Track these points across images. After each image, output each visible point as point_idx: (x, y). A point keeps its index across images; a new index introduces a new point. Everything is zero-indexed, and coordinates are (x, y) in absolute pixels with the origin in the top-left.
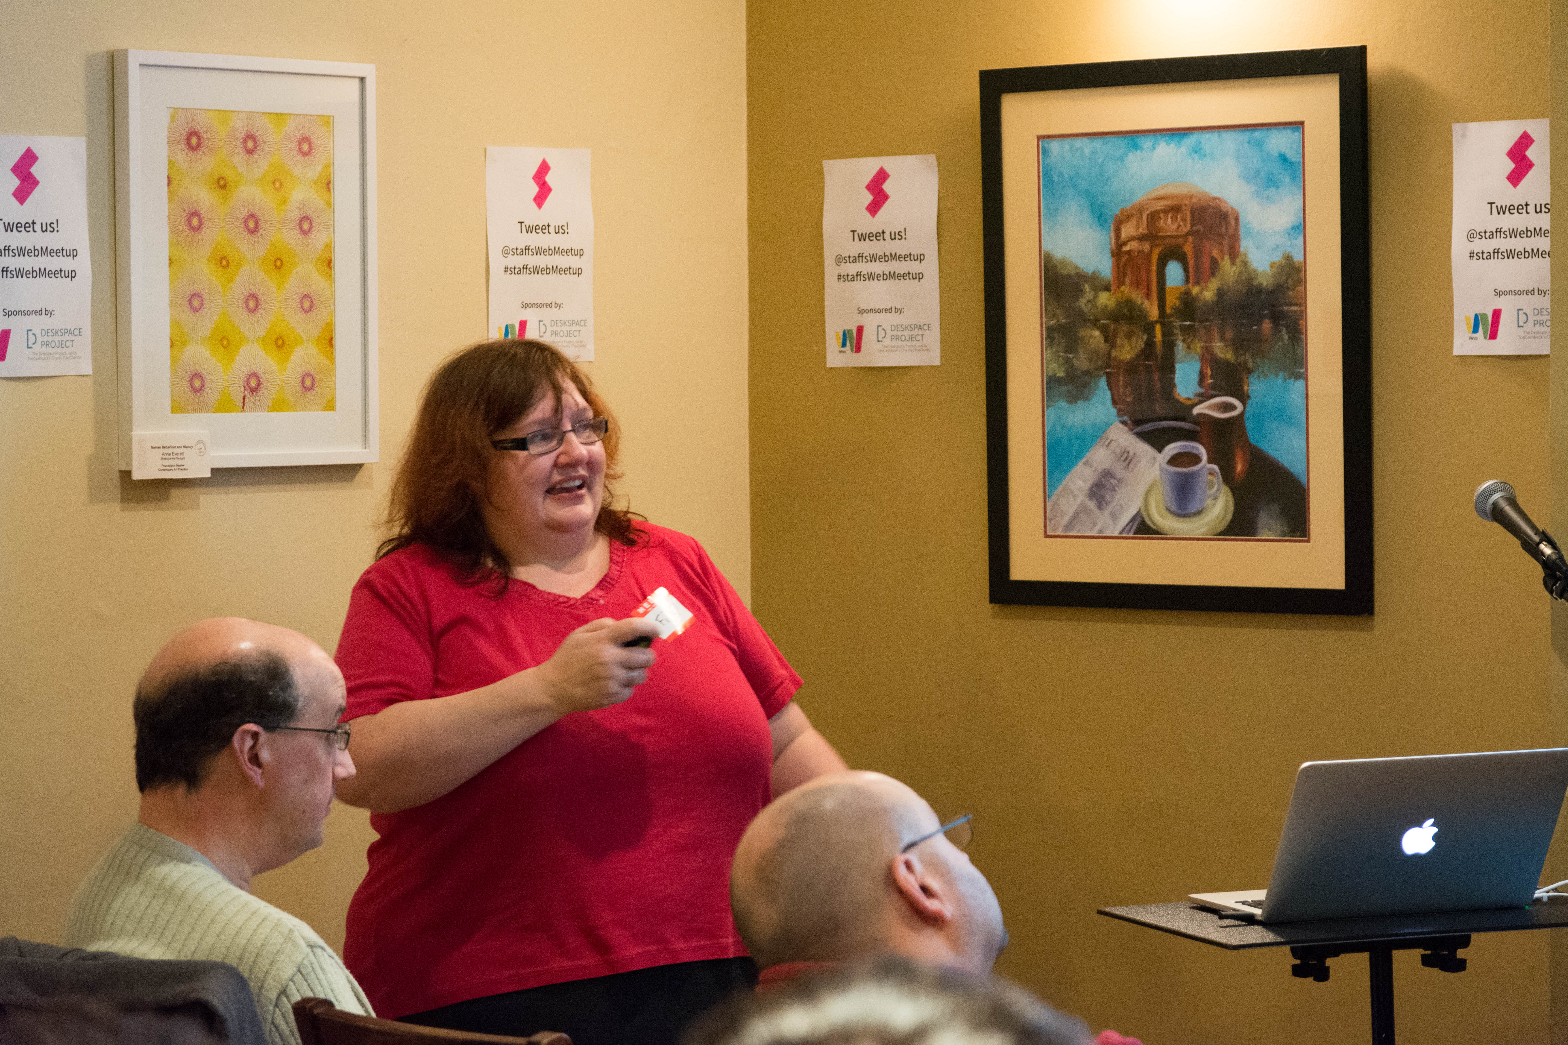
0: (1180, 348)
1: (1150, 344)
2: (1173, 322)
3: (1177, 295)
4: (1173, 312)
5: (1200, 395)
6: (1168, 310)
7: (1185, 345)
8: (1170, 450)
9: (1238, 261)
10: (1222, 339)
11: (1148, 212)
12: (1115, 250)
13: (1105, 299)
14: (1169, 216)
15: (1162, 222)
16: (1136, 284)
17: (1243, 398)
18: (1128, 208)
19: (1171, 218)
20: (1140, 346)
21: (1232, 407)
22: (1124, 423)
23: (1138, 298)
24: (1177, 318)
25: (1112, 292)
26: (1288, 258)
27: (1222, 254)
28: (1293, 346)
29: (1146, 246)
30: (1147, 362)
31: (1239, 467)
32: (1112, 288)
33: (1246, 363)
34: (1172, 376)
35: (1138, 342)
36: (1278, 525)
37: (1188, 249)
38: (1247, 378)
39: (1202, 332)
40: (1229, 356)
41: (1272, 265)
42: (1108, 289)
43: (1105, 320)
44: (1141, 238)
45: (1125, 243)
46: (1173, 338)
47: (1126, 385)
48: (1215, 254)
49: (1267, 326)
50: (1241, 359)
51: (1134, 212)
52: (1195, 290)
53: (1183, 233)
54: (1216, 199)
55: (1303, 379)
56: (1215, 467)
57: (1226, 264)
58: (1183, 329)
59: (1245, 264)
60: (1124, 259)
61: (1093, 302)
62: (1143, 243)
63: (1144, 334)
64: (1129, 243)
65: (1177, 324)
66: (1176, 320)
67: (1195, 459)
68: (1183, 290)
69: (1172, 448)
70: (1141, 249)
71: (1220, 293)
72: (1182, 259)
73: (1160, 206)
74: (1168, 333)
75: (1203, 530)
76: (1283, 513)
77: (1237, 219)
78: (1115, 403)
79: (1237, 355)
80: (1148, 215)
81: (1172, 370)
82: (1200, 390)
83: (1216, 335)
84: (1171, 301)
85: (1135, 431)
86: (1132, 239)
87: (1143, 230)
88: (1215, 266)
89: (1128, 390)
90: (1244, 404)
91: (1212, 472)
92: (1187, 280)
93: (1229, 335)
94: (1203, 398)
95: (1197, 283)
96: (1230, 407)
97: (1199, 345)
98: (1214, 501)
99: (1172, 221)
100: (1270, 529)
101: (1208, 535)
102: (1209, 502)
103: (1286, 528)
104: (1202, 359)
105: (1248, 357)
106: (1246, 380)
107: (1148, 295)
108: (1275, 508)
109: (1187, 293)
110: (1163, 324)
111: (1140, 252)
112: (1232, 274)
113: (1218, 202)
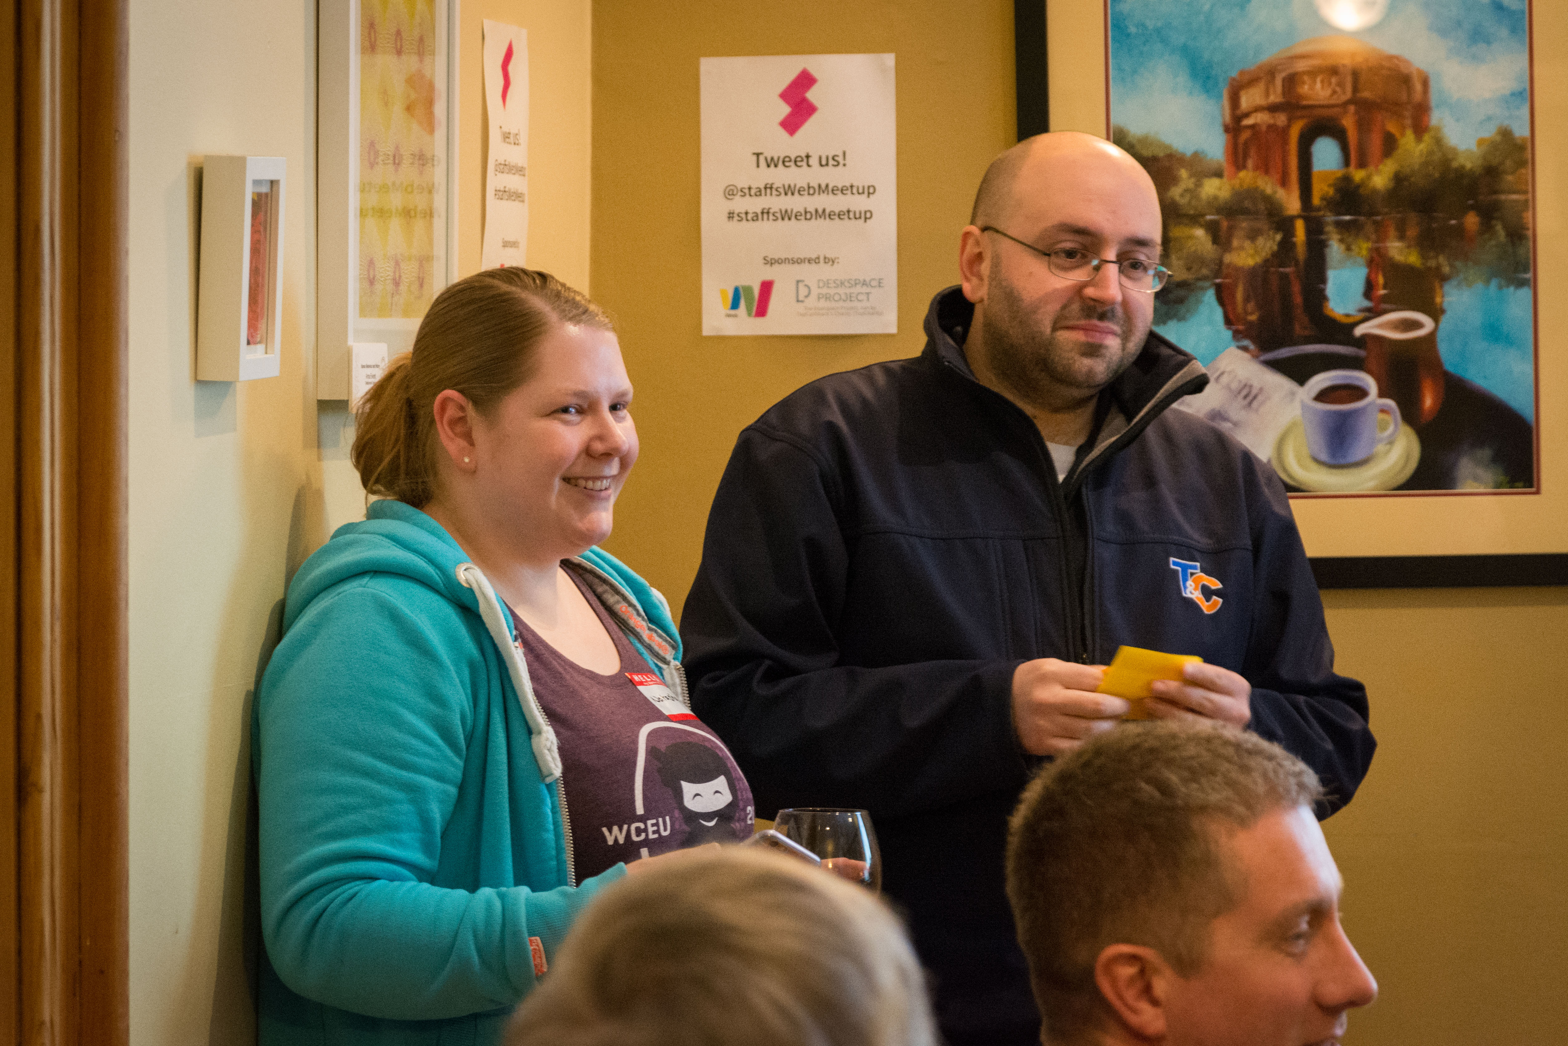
0: (1335, 249)
1: (1287, 245)
2: (1324, 216)
3: (1331, 182)
4: (1325, 203)
5: (1368, 310)
6: (1316, 201)
7: (1343, 247)
8: (1317, 383)
9: (1427, 137)
10: (1402, 237)
11: (1283, 74)
12: (1231, 126)
13: (1212, 188)
14: (1319, 80)
15: (1306, 87)
16: (1264, 167)
17: (1435, 313)
18: (1252, 68)
19: (1322, 82)
20: (1271, 248)
21: (1417, 325)
22: (1245, 349)
23: (1268, 186)
24: (1331, 211)
25: (1225, 180)
26: (1506, 134)
27: (1403, 128)
28: (1513, 244)
29: (1281, 119)
30: (1281, 269)
31: (1428, 401)
32: (1226, 174)
33: (1438, 268)
34: (1322, 286)
35: (1268, 244)
36: (1488, 475)
37: (1348, 122)
38: (1441, 287)
39: (1369, 228)
40: (1413, 259)
41: (1481, 142)
42: (1218, 174)
43: (1213, 215)
44: (1273, 109)
45: (1247, 115)
46: (1323, 237)
47: (1247, 300)
48: (1392, 127)
49: (1472, 220)
50: (1432, 263)
51: (1262, 75)
52: (1358, 175)
53: (1339, 102)
54: (1391, 58)
55: (1529, 286)
56: (1390, 403)
57: (1408, 141)
58: (1339, 225)
59: (1438, 141)
60: (1245, 135)
61: (1192, 192)
62: (1277, 115)
63: (1276, 233)
64: (1254, 115)
65: (1330, 218)
66: (1329, 214)
67: (1360, 393)
68: (1339, 174)
69: (1321, 380)
70: (1272, 121)
71: (1399, 179)
72: (1339, 135)
73: (1304, 67)
74: (1315, 230)
75: (1372, 484)
76: (1496, 459)
77: (1425, 83)
78: (1228, 322)
79: (1424, 257)
80: (1284, 80)
81: (1323, 280)
82: (1367, 304)
83: (1392, 232)
84: (1320, 190)
85: (1262, 358)
86: (1258, 109)
87: (1275, 98)
88: (1390, 145)
89: (1251, 306)
90: (1436, 320)
91: (1385, 408)
92: (1347, 162)
93: (1412, 232)
94: (1372, 313)
95: (1362, 165)
96: (1415, 325)
97: (1364, 247)
98: (1388, 446)
99: (1323, 88)
100: (1476, 479)
101: (1378, 490)
102: (1380, 448)
103: (1502, 477)
104: (1371, 263)
105: (1442, 259)
106: (1438, 290)
107: (1284, 182)
108: (1486, 453)
109: (1347, 179)
110: (1307, 220)
111: (1271, 127)
112: (1417, 153)
113: (1397, 62)
